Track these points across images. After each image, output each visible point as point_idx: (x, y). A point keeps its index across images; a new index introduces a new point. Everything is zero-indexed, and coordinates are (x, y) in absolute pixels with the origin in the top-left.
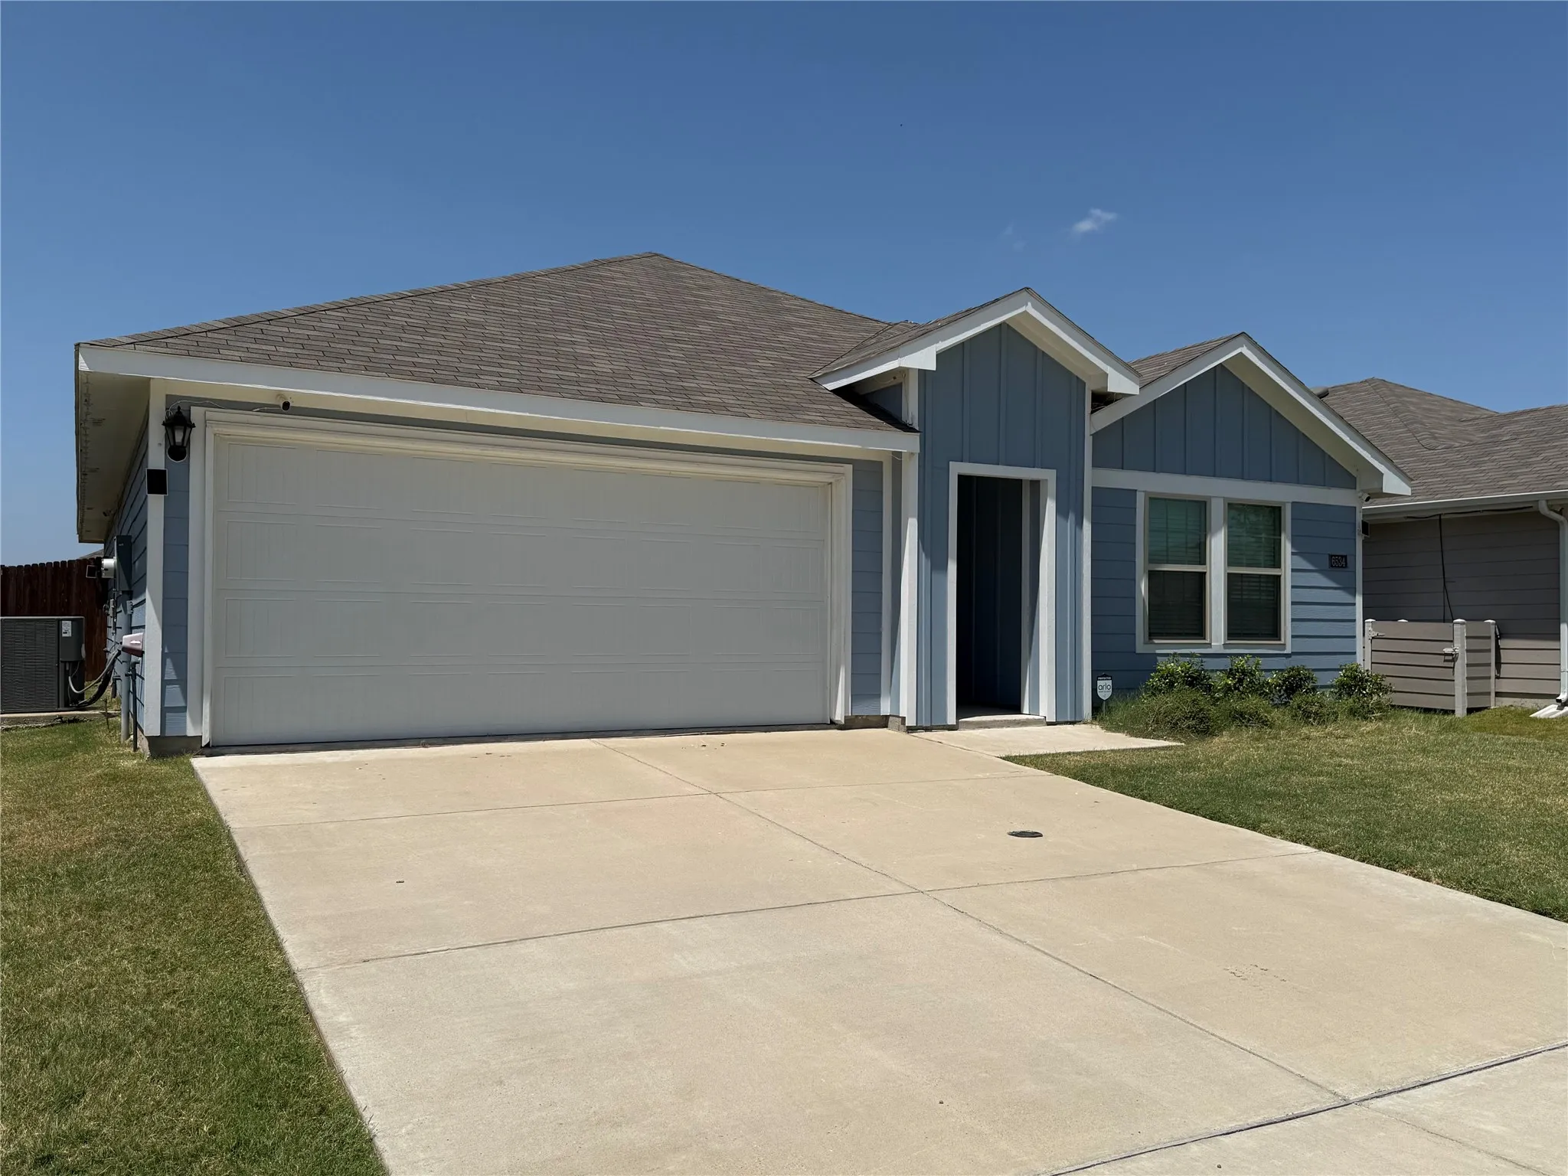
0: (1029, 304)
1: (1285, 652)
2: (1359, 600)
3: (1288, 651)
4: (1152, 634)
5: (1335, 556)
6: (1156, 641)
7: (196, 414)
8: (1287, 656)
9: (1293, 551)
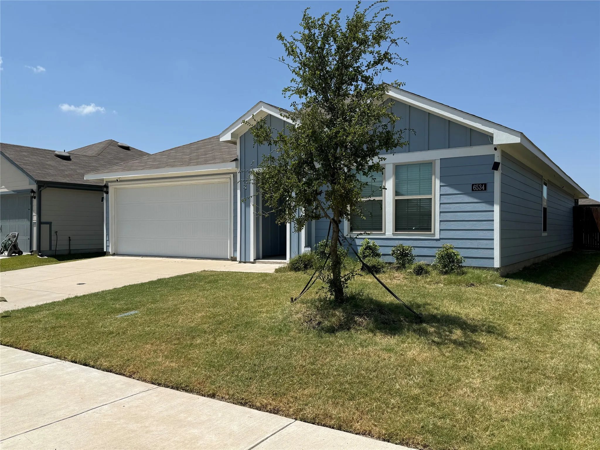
0: (262, 107)
1: (435, 238)
2: (497, 208)
3: (437, 236)
4: (352, 229)
5: (476, 184)
6: (354, 232)
7: (109, 184)
8: (437, 240)
9: (442, 184)
